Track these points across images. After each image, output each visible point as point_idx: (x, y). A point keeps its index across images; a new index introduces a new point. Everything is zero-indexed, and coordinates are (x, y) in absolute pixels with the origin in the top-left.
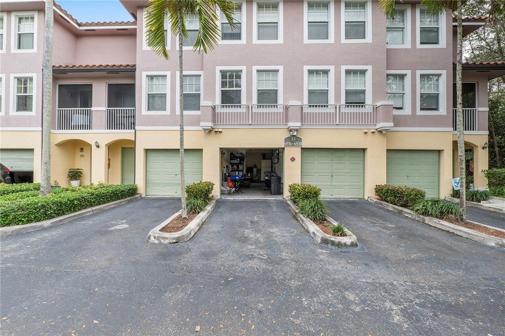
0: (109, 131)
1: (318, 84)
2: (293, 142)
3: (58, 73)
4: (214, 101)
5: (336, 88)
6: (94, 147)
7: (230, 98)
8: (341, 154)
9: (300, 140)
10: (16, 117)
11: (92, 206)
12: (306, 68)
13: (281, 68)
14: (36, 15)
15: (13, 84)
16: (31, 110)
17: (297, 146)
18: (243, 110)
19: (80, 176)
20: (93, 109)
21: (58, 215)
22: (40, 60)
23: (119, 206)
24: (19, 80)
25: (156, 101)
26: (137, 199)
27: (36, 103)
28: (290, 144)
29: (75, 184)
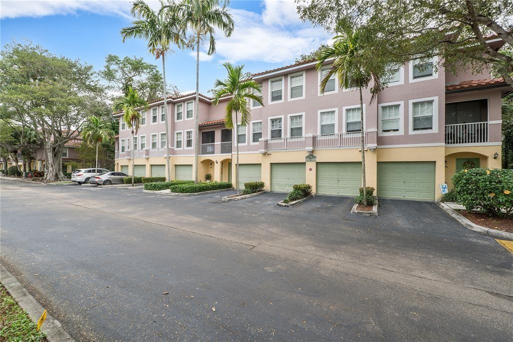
0: (221, 154)
1: (327, 120)
2: (310, 159)
3: (201, 128)
4: (267, 137)
5: (339, 122)
6: (215, 163)
7: (276, 134)
8: (345, 166)
9: (315, 157)
10: (186, 150)
11: (210, 190)
12: (319, 112)
13: (304, 114)
14: (193, 101)
15: (186, 134)
16: (192, 146)
17: (313, 161)
18: (282, 141)
19: (210, 178)
20: (215, 143)
21: (199, 192)
22: (195, 122)
23: (222, 191)
24: (188, 132)
25: (241, 138)
26: (231, 190)
27: (193, 143)
28: (309, 160)
29: (208, 181)
